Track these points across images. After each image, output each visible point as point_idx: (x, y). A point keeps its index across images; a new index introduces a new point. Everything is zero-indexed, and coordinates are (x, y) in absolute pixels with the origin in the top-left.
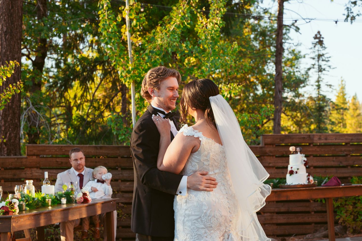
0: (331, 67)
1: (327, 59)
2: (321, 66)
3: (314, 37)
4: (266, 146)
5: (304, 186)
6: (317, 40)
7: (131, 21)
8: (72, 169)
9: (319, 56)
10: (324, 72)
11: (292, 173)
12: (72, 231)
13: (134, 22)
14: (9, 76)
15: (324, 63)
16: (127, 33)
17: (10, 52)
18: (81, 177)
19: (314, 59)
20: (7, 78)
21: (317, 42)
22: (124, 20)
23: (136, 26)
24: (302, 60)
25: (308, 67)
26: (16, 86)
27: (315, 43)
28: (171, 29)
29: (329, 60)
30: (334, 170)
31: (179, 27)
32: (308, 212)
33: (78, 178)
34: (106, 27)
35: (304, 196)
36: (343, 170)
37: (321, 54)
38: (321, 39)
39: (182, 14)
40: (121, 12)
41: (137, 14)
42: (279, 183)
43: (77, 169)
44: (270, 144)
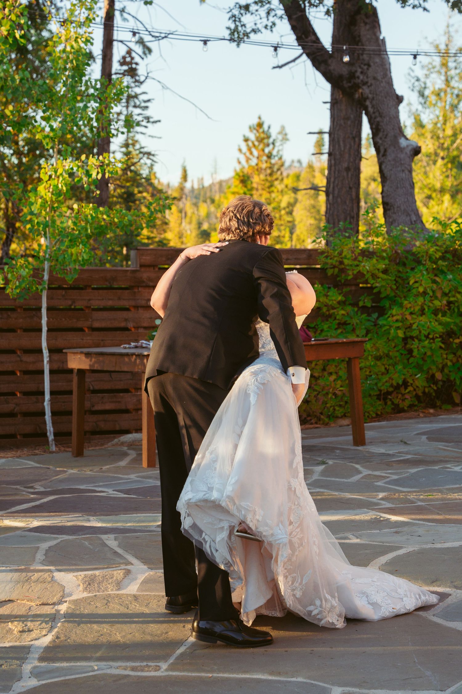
0: (151, 120)
1: (143, 104)
2: (131, 116)
3: (119, 61)
4: (143, 269)
6: (125, 68)
9: (130, 98)
10: (138, 129)
15: (137, 111)
21: (125, 71)
27: (122, 72)
29: (147, 107)
37: (133, 94)
38: (134, 66)
44: (149, 266)
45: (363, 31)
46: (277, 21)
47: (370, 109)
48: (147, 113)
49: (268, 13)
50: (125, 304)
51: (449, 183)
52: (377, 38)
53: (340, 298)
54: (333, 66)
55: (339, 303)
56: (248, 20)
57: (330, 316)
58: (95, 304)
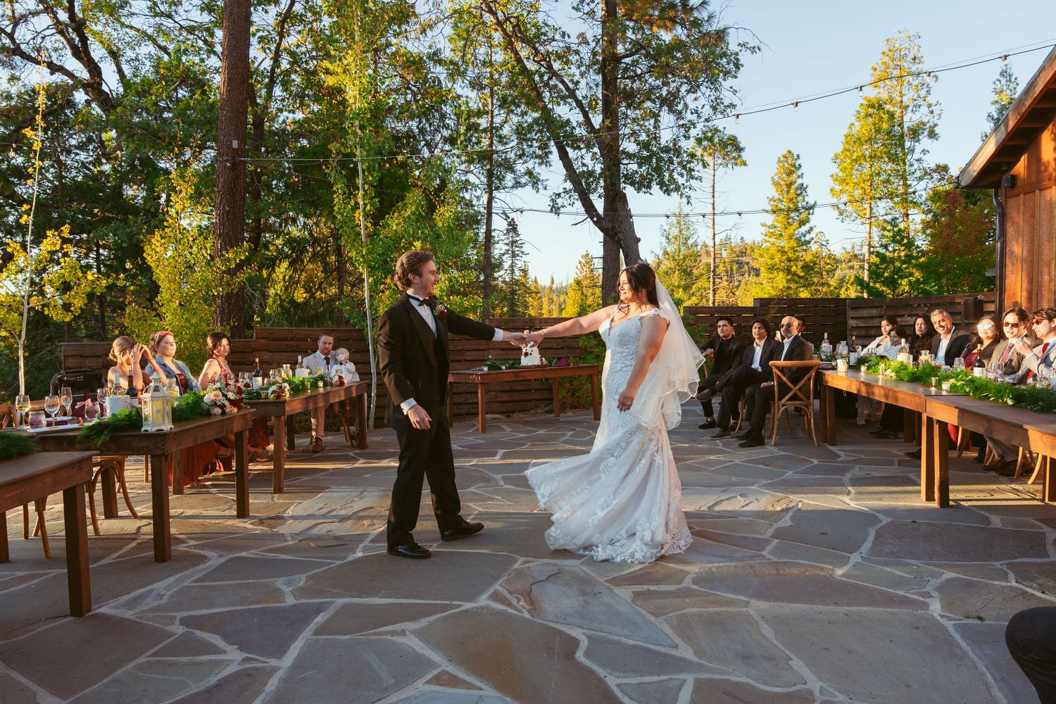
0: (524, 253)
1: (520, 246)
2: (514, 252)
3: (507, 224)
5: (538, 366)
6: (511, 227)
7: (365, 205)
8: (318, 353)
9: (513, 242)
10: (517, 258)
11: (526, 354)
12: (323, 413)
13: (368, 207)
14: (243, 258)
15: (517, 249)
16: (361, 218)
17: (233, 232)
18: (327, 360)
19: (507, 244)
20: (241, 260)
21: (511, 229)
22: (357, 203)
23: (369, 211)
24: (497, 246)
25: (502, 252)
26: (251, 269)
27: (509, 229)
28: (406, 215)
29: (522, 247)
30: (552, 351)
31: (414, 213)
32: (530, 390)
33: (325, 362)
34: (342, 211)
35: (539, 375)
36: (561, 351)
37: (515, 240)
38: (515, 227)
39: (418, 201)
40: (355, 196)
41: (371, 198)
42: (513, 364)
43: (322, 353)
45: (619, 206)
46: (575, 201)
47: (623, 245)
48: (523, 250)
49: (570, 198)
50: (482, 347)
51: (683, 283)
52: (626, 209)
53: (595, 342)
54: (604, 223)
55: (596, 345)
56: (560, 201)
57: (592, 352)
58: (466, 347)
